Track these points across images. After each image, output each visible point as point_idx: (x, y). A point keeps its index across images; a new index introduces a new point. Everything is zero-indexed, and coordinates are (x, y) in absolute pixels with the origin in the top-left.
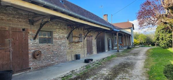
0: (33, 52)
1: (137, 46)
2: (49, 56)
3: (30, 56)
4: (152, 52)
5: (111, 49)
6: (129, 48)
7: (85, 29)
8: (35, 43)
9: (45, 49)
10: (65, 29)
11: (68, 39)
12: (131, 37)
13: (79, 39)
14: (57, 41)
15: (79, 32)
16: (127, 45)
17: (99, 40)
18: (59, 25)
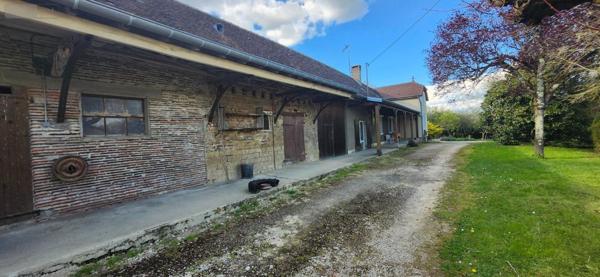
0: (54, 160)
1: (436, 140)
2: (132, 170)
3: (39, 173)
4: (471, 156)
5: (364, 148)
6: (412, 144)
7: (277, 95)
8: (68, 132)
9: (111, 151)
10: (199, 92)
11: (210, 120)
12: (419, 118)
13: (256, 122)
14: (166, 126)
15: (256, 103)
16: (409, 136)
17: (325, 125)
18: (175, 81)
